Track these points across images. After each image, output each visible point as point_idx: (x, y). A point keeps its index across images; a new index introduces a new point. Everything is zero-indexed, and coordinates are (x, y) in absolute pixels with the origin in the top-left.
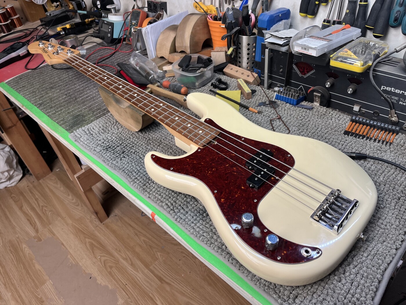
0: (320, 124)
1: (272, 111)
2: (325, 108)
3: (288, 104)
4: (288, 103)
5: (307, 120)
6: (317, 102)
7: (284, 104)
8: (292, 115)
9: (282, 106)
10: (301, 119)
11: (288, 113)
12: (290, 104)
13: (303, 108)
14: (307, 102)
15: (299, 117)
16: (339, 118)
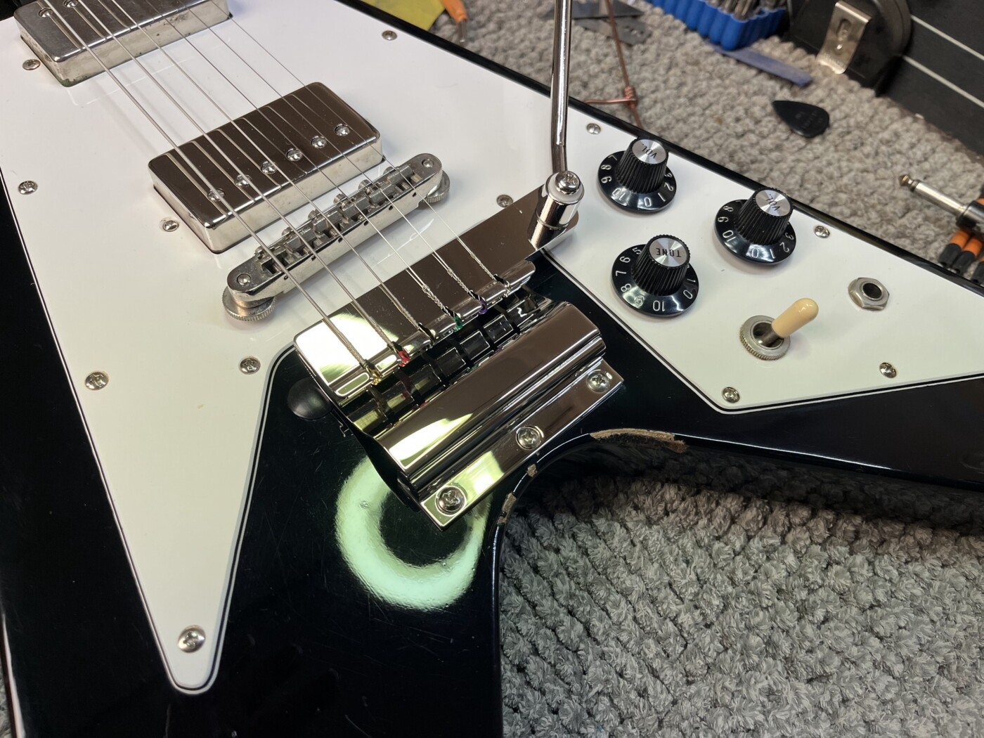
0: (831, 178)
1: (606, 55)
2: (869, 93)
3: (694, 38)
4: (694, 30)
5: (768, 143)
6: (837, 55)
7: (677, 33)
8: (700, 101)
9: (665, 40)
10: (739, 129)
11: (681, 85)
12: (705, 37)
13: (760, 71)
14: (789, 45)
15: (729, 117)
16: (926, 166)
